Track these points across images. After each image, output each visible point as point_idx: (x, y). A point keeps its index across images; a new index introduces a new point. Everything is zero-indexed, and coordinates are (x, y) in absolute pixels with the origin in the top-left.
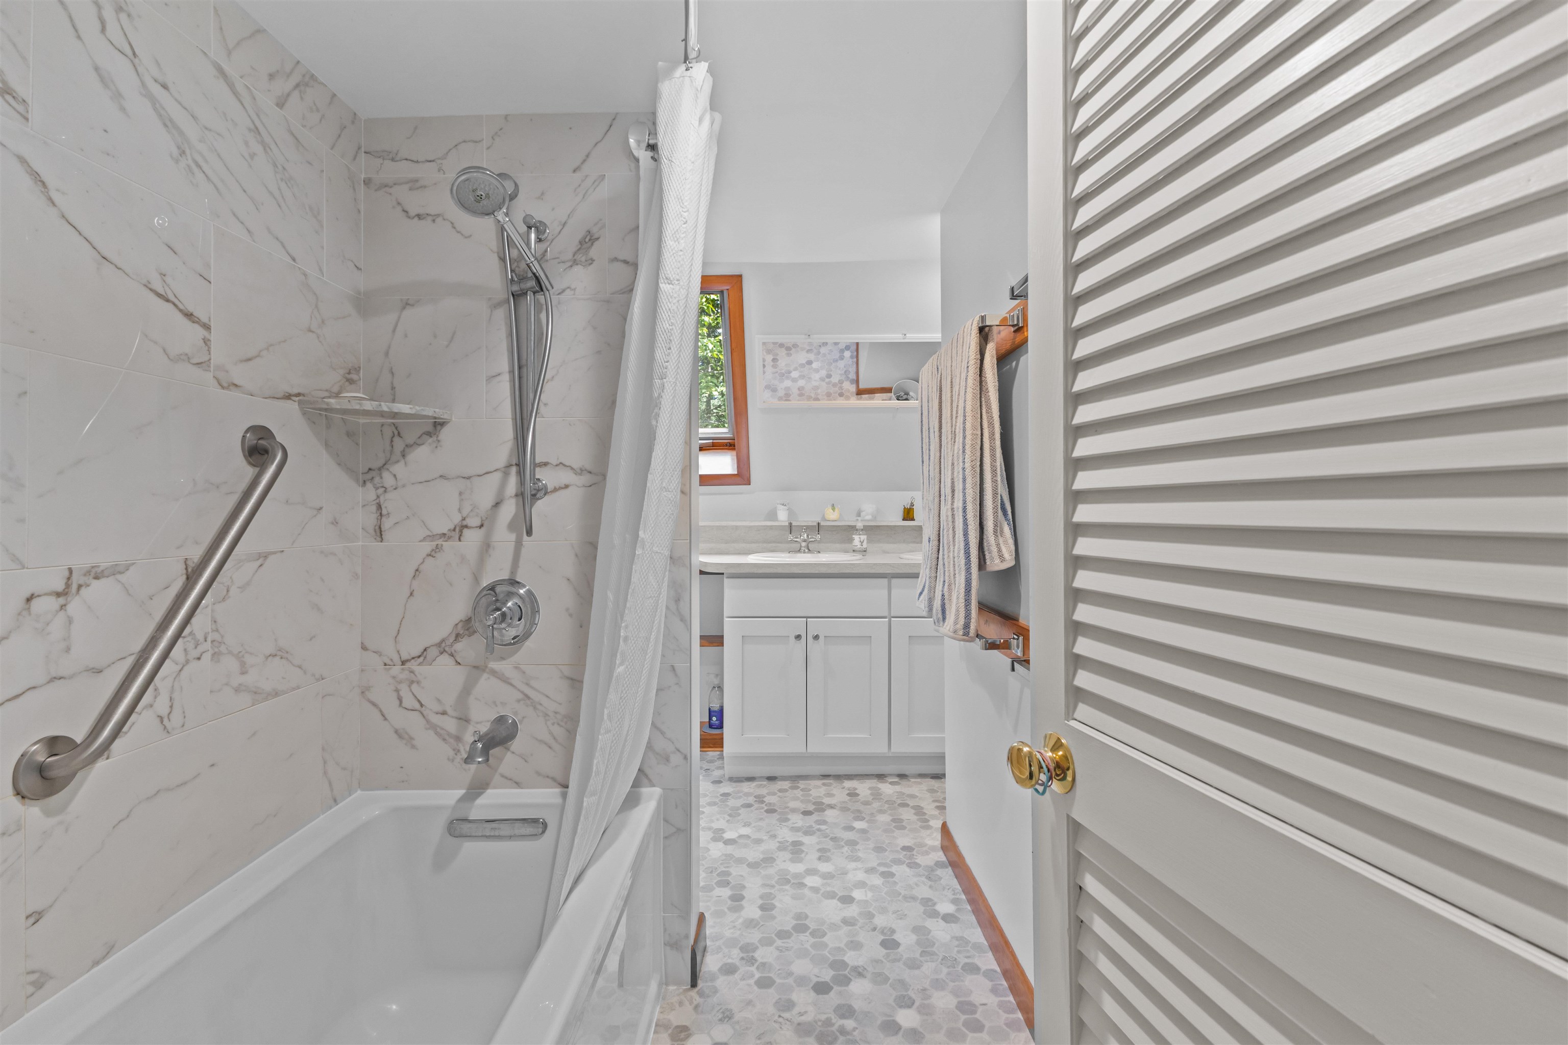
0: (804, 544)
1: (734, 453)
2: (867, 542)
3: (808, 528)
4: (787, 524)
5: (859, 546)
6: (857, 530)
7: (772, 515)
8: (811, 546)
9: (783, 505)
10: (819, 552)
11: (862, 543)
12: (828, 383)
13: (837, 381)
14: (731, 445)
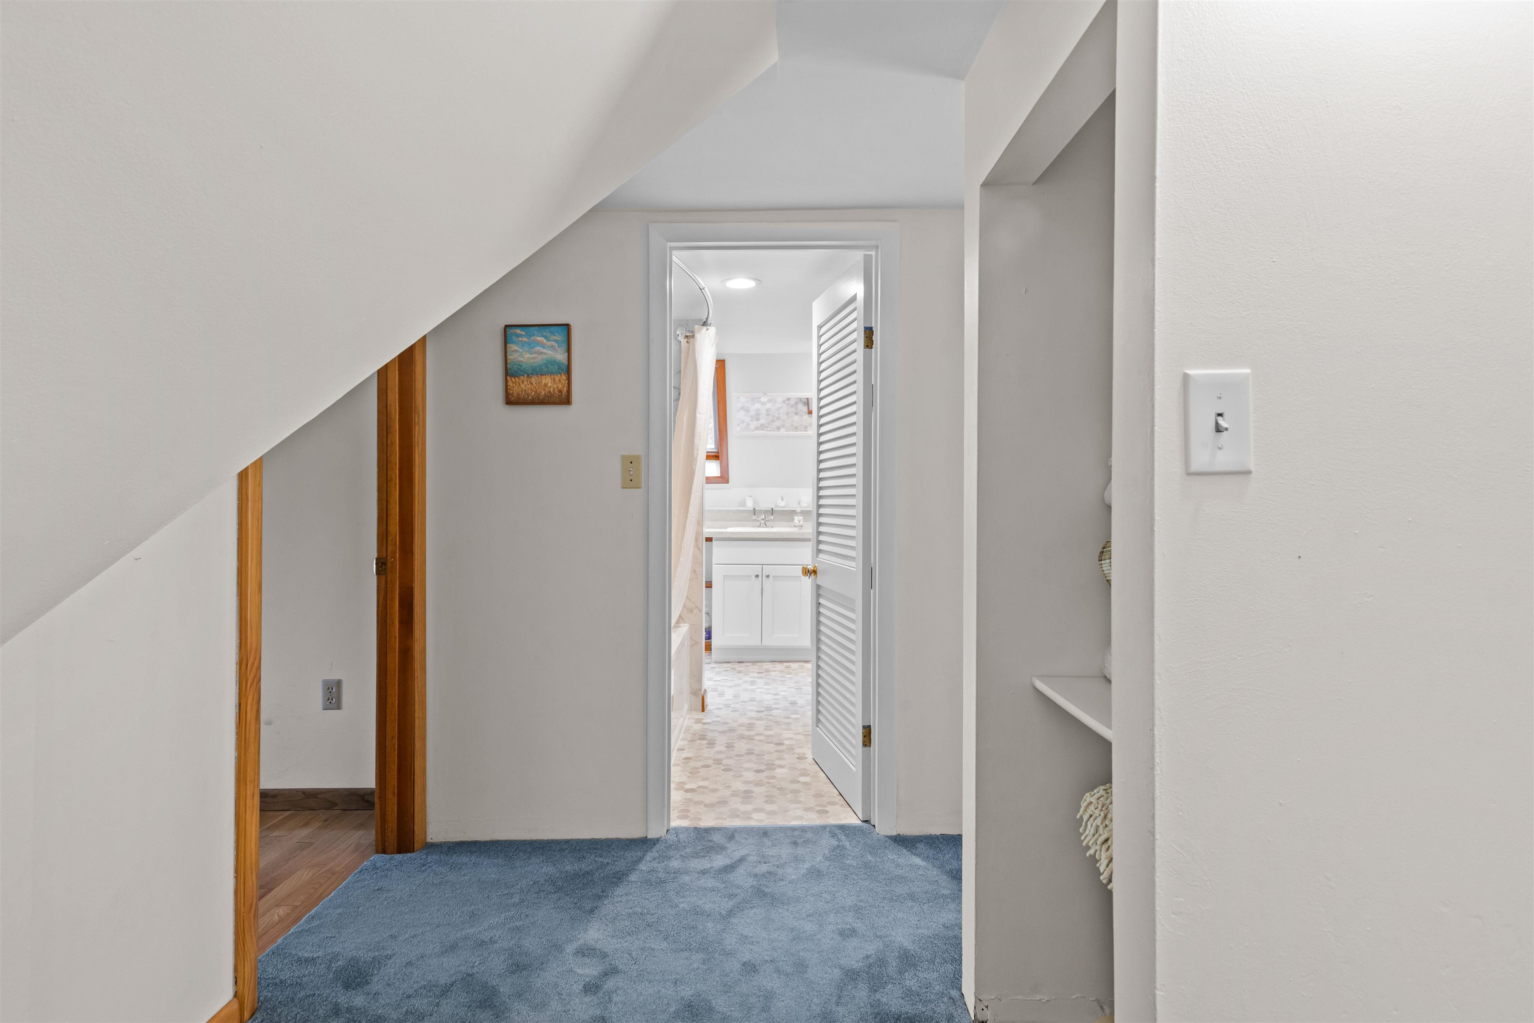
0: (763, 522)
1: (718, 462)
2: (803, 522)
3: (766, 512)
4: (752, 509)
5: (798, 523)
6: (797, 513)
7: (743, 503)
8: (767, 523)
9: (750, 496)
10: (772, 527)
11: (799, 521)
12: (787, 405)
13: (794, 403)
14: (716, 456)
